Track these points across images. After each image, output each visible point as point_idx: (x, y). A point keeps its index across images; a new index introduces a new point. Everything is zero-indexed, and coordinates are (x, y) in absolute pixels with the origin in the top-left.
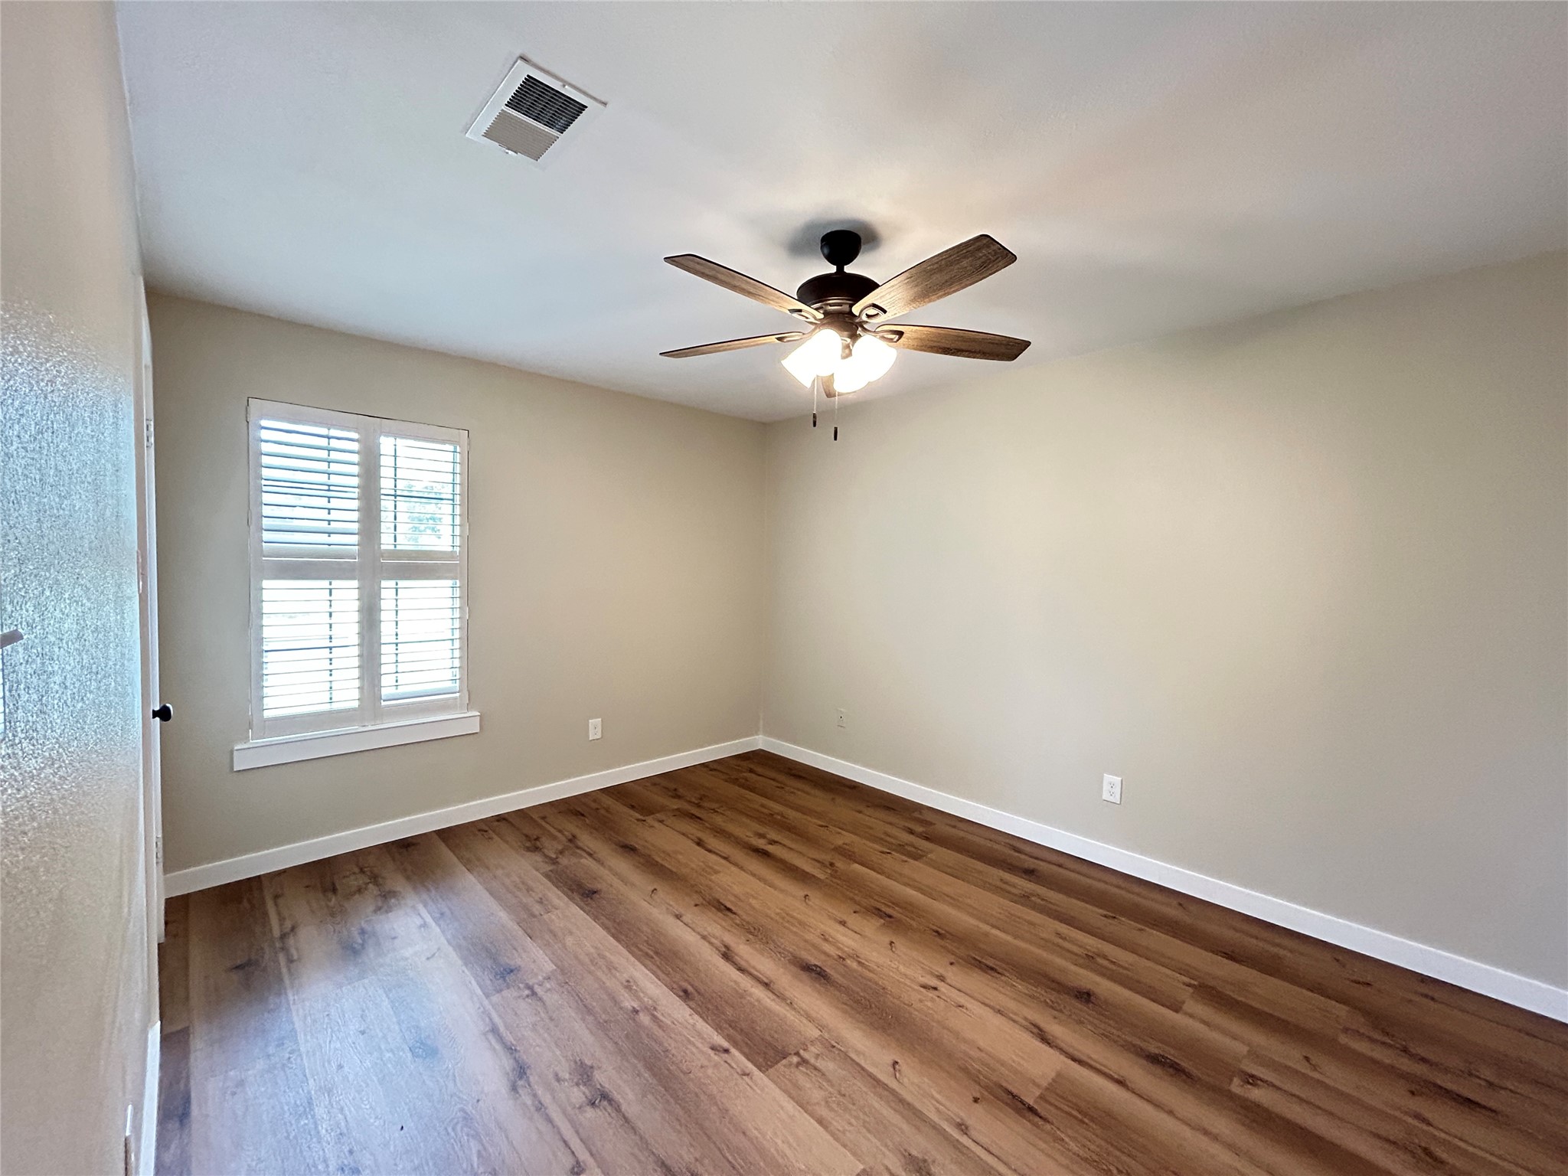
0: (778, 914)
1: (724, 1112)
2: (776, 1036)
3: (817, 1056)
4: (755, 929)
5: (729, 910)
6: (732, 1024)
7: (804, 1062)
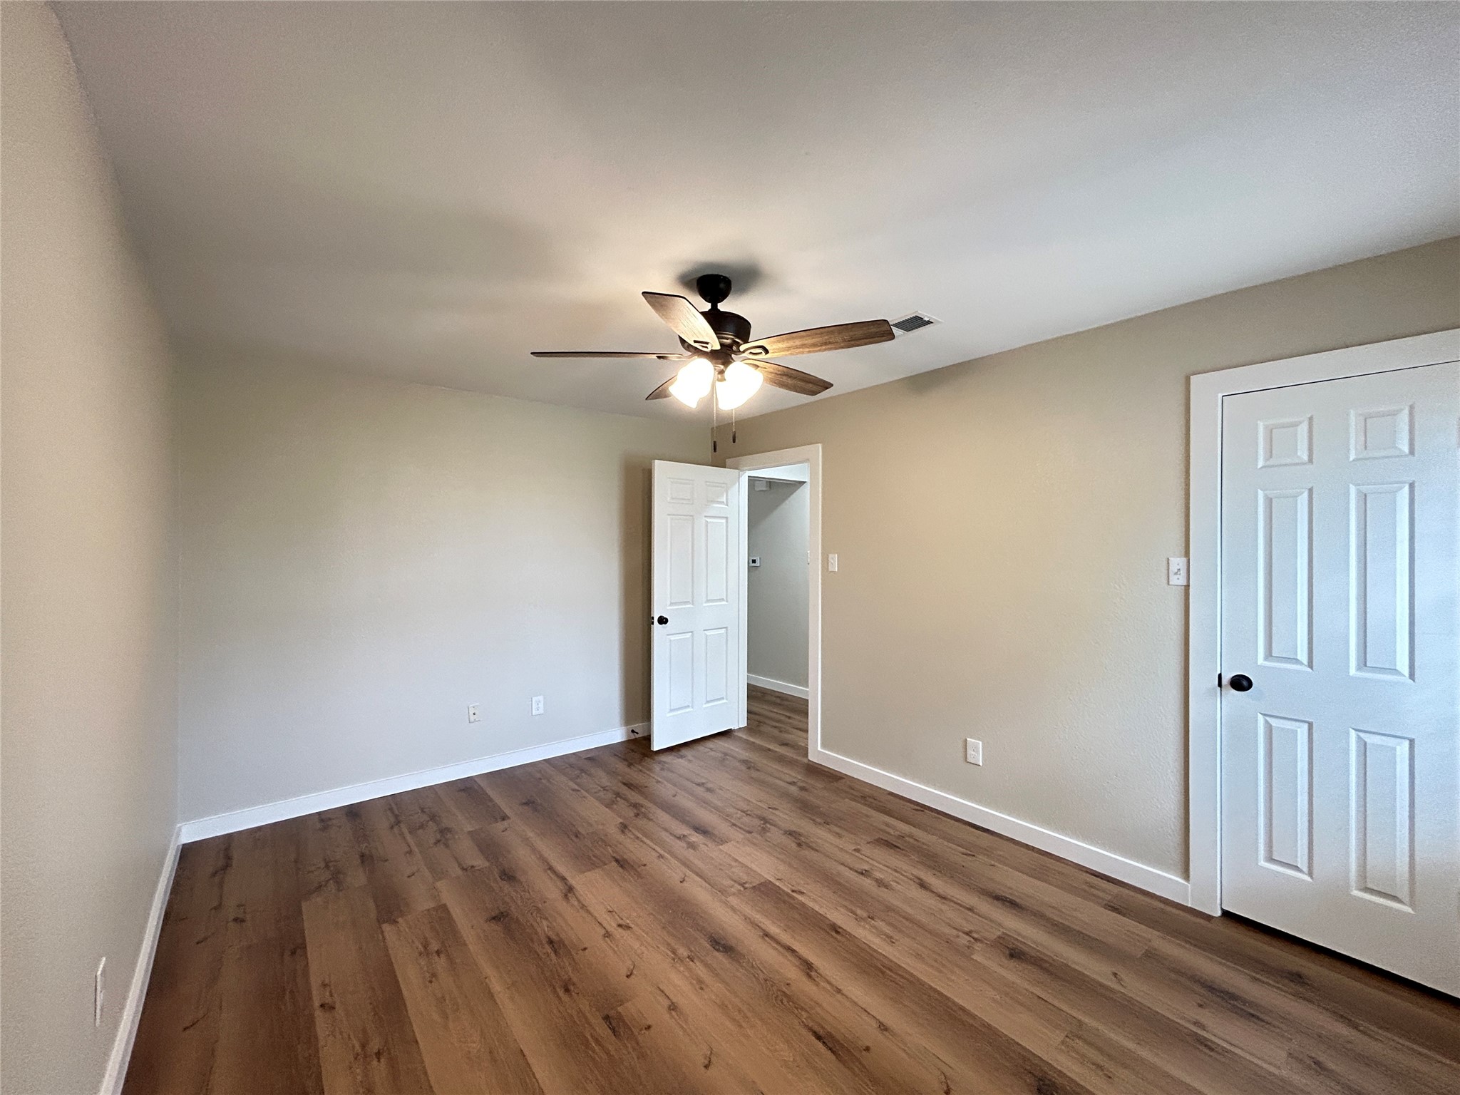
0: (753, 1026)
1: (790, 865)
2: (759, 898)
3: (732, 887)
4: (782, 1001)
5: (819, 1037)
6: (793, 907)
7: (742, 885)
